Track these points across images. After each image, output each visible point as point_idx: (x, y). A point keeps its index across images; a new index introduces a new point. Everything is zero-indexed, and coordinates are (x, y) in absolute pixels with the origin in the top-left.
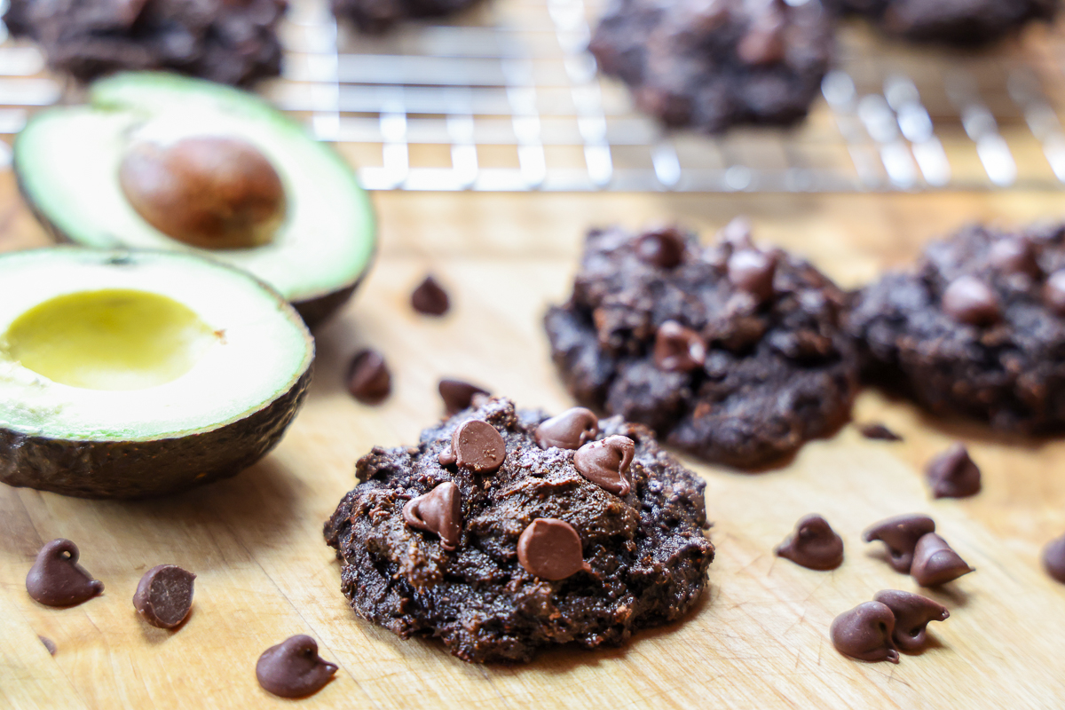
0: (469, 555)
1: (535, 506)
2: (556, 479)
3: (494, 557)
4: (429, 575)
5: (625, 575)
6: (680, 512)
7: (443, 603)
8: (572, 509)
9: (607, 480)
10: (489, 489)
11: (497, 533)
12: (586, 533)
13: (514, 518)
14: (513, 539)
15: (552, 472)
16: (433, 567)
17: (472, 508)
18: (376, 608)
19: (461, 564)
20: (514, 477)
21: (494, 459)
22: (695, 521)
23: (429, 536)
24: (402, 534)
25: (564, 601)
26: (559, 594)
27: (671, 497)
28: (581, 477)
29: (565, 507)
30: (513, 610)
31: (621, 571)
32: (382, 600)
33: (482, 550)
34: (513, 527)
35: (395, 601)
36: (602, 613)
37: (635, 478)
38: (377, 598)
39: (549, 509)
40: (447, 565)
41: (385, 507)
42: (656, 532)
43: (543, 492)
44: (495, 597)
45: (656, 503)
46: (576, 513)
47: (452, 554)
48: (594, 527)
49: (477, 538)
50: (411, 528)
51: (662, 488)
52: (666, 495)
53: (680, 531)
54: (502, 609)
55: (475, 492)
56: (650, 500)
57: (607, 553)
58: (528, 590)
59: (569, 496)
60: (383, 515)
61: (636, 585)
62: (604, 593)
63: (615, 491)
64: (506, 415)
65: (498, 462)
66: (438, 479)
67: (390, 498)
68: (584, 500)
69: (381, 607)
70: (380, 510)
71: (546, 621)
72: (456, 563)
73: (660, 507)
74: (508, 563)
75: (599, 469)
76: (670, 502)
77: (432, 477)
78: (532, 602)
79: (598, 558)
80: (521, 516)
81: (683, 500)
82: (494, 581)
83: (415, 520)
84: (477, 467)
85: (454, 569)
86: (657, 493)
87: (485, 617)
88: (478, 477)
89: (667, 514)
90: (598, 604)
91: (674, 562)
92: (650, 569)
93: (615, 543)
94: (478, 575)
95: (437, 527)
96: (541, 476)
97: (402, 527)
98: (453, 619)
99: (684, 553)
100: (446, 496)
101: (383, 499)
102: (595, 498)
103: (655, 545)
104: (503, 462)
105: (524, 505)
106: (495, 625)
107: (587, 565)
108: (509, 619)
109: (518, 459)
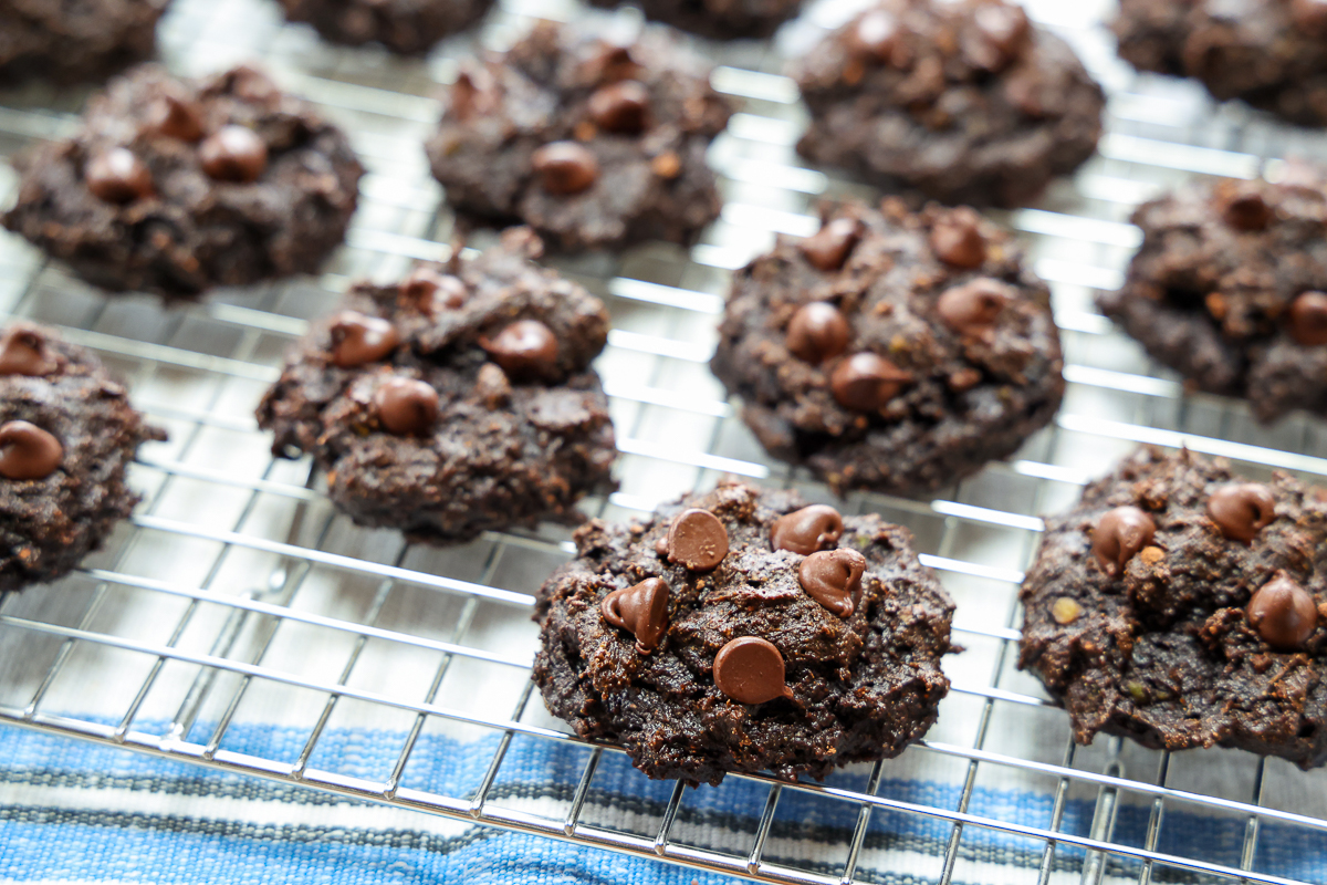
0: (665, 662)
1: (742, 619)
2: (770, 592)
3: (692, 669)
4: (615, 680)
5: (833, 705)
6: (916, 638)
7: (630, 710)
8: (782, 628)
9: (830, 598)
10: (701, 590)
11: (698, 642)
12: (794, 656)
13: (717, 629)
14: (712, 652)
15: (771, 581)
16: (620, 672)
17: (679, 609)
18: (562, 704)
19: (654, 671)
20: (729, 582)
21: (712, 557)
22: (932, 649)
23: (625, 635)
24: (595, 630)
25: (760, 727)
26: (753, 718)
27: (907, 620)
28: (801, 591)
29: (775, 624)
30: (701, 729)
31: (830, 700)
32: (569, 696)
33: (681, 658)
34: (713, 639)
35: (581, 700)
36: (801, 744)
37: (868, 595)
38: (564, 693)
39: (757, 624)
40: (639, 668)
41: (583, 596)
42: (883, 658)
43: (752, 604)
44: (685, 712)
45: (888, 625)
46: (785, 633)
47: (645, 659)
48: (803, 650)
49: (679, 644)
50: (607, 624)
51: (898, 609)
52: (903, 617)
53: (912, 660)
54: (691, 727)
55: (685, 590)
56: (883, 621)
57: (816, 678)
58: (720, 711)
59: (782, 611)
60: (579, 606)
61: (847, 717)
62: (807, 722)
63: (837, 612)
64: (739, 506)
65: (716, 561)
66: (649, 570)
67: (592, 587)
68: (798, 618)
69: (568, 702)
70: (578, 599)
71: (736, 747)
72: (649, 668)
73: (892, 631)
74: (703, 677)
75: (822, 584)
76: (905, 626)
77: (643, 567)
78: (722, 724)
79: (805, 684)
80: (723, 629)
81: (922, 625)
82: (685, 694)
83: (612, 615)
84: (690, 565)
85: (646, 675)
86: (892, 615)
87: (670, 733)
88: (692, 575)
89: (899, 639)
90: (799, 734)
91: (896, 695)
92: (863, 703)
93: (828, 670)
94: (670, 686)
95: (633, 625)
96: (756, 584)
97: (596, 622)
98: (638, 729)
99: (908, 686)
100: (648, 596)
101: (583, 587)
102: (812, 616)
103: (878, 673)
104: (720, 563)
105: (731, 615)
106: (681, 741)
107: (790, 690)
108: (696, 739)
109: (737, 561)
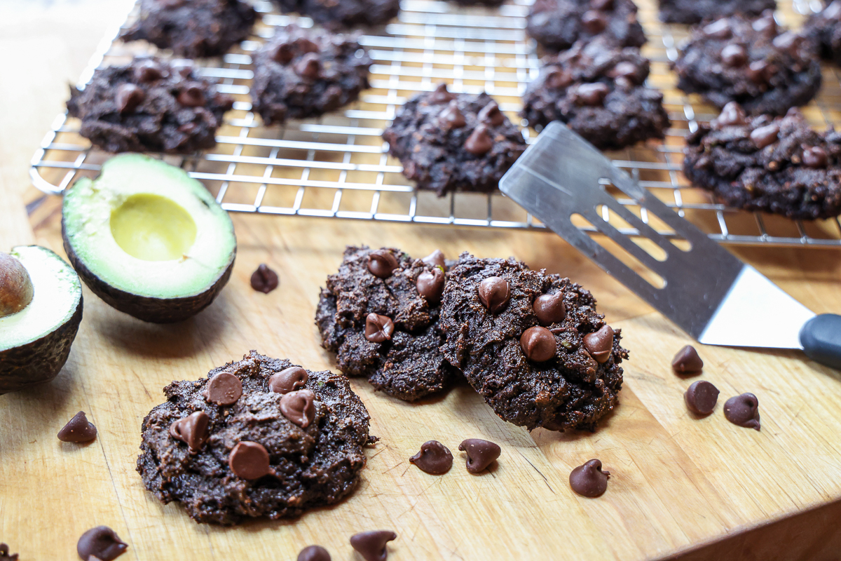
0: (205, 458)
1: (246, 432)
2: (261, 416)
3: (219, 461)
4: (174, 471)
5: (299, 477)
6: (347, 436)
7: (186, 486)
8: (268, 436)
9: (295, 418)
10: (227, 416)
11: (221, 446)
12: (275, 451)
13: (231, 438)
14: (228, 451)
15: (264, 409)
16: (178, 466)
17: (214, 427)
18: (151, 484)
19: (198, 463)
20: (241, 411)
21: (232, 398)
22: (356, 442)
23: (182, 445)
24: (165, 442)
25: (257, 492)
26: (253, 487)
27: (342, 426)
28: (280, 414)
29: (264, 434)
30: (224, 495)
31: (297, 474)
32: (154, 479)
33: (214, 455)
34: (229, 444)
35: (160, 481)
36: (282, 500)
37: (319, 414)
38: (152, 478)
39: (254, 434)
40: (190, 462)
41: (161, 424)
42: (328, 448)
43: (252, 423)
44: (215, 486)
45: (331, 430)
46: (270, 438)
47: (193, 457)
48: (280, 448)
49: (210, 448)
50: (172, 439)
51: (336, 420)
52: (339, 425)
53: (344, 448)
54: (218, 494)
55: (217, 417)
56: (328, 428)
57: (289, 462)
58: (233, 485)
59: (268, 426)
60: (157, 429)
61: (307, 483)
62: (284, 487)
63: (299, 425)
64: (249, 369)
65: (234, 400)
66: (199, 407)
67: (167, 418)
68: (277, 429)
69: (154, 483)
70: (157, 425)
71: (243, 504)
72: (195, 462)
73: (333, 433)
74: (224, 465)
75: (291, 410)
76: (341, 430)
77: (195, 405)
78: (234, 493)
79: (282, 466)
80: (235, 438)
81: (350, 428)
82: (215, 476)
83: (176, 434)
84: (219, 403)
85: (195, 466)
86: (333, 424)
87: (207, 498)
88: (221, 409)
89: (337, 437)
90: (279, 494)
91: (335, 468)
92: (315, 475)
93: (295, 458)
94: (206, 471)
95: (187, 440)
96: (254, 412)
97: (167, 438)
98: (191, 496)
99: (342, 463)
100: (195, 420)
101: (161, 418)
102: (285, 428)
103: (325, 456)
104: (237, 401)
105: (240, 430)
106: (213, 503)
107: (273, 470)
108: (221, 500)
109: (246, 399)
